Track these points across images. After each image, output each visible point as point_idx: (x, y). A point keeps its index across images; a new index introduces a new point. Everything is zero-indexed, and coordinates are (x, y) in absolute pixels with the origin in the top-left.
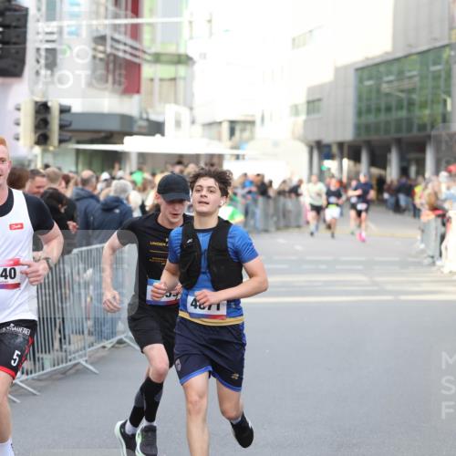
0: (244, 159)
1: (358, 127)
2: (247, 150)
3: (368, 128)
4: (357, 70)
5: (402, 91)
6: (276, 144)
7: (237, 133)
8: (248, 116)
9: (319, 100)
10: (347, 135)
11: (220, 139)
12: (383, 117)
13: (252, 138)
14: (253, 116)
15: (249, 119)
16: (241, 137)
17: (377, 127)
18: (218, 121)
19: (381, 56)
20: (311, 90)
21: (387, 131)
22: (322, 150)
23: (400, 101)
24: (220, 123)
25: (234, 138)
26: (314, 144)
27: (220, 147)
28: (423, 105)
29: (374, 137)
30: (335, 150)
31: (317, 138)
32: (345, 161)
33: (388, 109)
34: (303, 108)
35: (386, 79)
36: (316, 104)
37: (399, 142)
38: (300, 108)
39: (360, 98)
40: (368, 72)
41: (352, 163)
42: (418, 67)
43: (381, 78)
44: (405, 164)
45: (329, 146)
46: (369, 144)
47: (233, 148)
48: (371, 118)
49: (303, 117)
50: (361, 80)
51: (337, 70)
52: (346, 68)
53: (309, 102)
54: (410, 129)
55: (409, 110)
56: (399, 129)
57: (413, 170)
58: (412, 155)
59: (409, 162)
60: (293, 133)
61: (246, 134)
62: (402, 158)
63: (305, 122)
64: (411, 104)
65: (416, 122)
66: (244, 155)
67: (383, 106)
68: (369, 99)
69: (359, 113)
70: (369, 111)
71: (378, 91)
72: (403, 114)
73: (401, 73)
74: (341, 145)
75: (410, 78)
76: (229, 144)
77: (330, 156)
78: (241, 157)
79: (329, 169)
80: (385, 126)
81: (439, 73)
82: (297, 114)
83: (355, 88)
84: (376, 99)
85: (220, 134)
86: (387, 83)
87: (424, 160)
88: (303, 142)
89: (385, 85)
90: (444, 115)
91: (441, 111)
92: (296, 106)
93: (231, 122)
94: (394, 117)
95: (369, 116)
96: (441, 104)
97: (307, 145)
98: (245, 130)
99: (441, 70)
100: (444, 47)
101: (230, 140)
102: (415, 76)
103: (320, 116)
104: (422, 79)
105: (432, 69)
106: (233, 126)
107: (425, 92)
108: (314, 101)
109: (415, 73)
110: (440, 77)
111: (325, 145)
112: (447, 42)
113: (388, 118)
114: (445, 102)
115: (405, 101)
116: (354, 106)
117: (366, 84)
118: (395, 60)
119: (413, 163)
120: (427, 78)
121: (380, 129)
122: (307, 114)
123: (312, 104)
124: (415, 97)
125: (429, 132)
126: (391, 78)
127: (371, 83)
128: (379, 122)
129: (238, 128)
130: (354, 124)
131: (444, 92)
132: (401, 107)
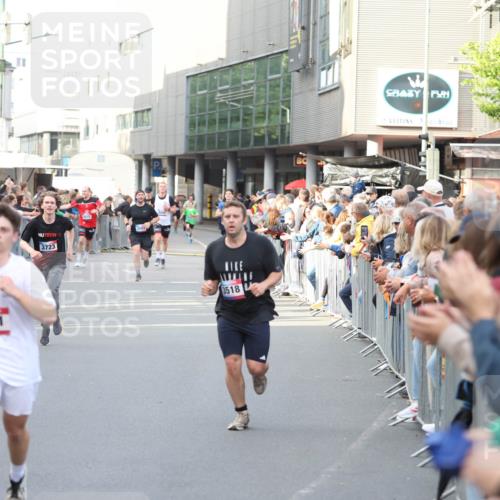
0: (66, 175)
1: (190, 140)
2: (71, 164)
3: (201, 139)
4: (188, 77)
5: (238, 101)
6: (101, 158)
7: (59, 146)
8: (67, 127)
9: (149, 110)
10: (179, 148)
11: (40, 154)
12: (217, 129)
13: (75, 152)
14: (77, 127)
15: (73, 130)
16: (63, 151)
17: (211, 138)
18: (39, 131)
19: (215, 63)
21: (222, 144)
22: (150, 165)
23: (236, 111)
24: (41, 135)
25: (55, 152)
26: (142, 158)
27: (43, 162)
28: (261, 117)
29: (206, 150)
30: (165, 164)
31: (145, 152)
32: (177, 177)
33: (223, 121)
34: (130, 119)
35: (220, 88)
36: (145, 114)
37: (234, 155)
38: (127, 117)
39: (192, 108)
40: (201, 80)
41: (184, 179)
42: (255, 74)
43: (216, 87)
44: (242, 180)
45: (159, 160)
46: (202, 157)
47: (53, 163)
48: (205, 130)
49: (131, 129)
50: (193, 90)
51: (167, 78)
52: (177, 75)
53: (136, 112)
54: (246, 143)
55: (245, 120)
56: (234, 143)
57: (250, 185)
58: (249, 171)
59: (245, 177)
60: (120, 145)
61: (69, 148)
62: (238, 174)
63: (132, 132)
64: (247, 113)
65: (253, 134)
66: (66, 171)
67: (217, 117)
68: (202, 110)
69: (192, 124)
70: (202, 123)
71: (212, 100)
72: (239, 125)
73: (236, 81)
74: (172, 159)
75: (247, 86)
76: (50, 158)
77: (160, 172)
78: (64, 172)
80: (219, 138)
81: (278, 81)
82: (124, 125)
83: (187, 97)
84: (210, 110)
85: (40, 146)
86: (221, 91)
87: (262, 175)
88: (130, 156)
89: (219, 95)
90: (283, 127)
91: (280, 122)
92: (124, 116)
93: (53, 134)
94: (229, 129)
95: (201, 128)
96: (280, 116)
97: (135, 160)
98: (68, 143)
99: (279, 78)
100: (282, 53)
101: (51, 153)
102: (252, 84)
103: (149, 127)
104: (259, 87)
105: (270, 77)
106: (54, 138)
107: (262, 102)
108: (143, 111)
109: (251, 81)
110: (278, 86)
111: (155, 160)
112: (286, 49)
113: (223, 130)
114: (284, 112)
115: (241, 111)
116: (187, 117)
117: (199, 93)
118: (231, 66)
119: (250, 179)
120: (265, 87)
121: (214, 142)
122: (136, 125)
123: (139, 115)
124: (251, 107)
125: (267, 145)
126: (227, 87)
127: (205, 91)
128: (213, 134)
129: (59, 140)
130: (187, 137)
131: (283, 102)
132: (238, 119)
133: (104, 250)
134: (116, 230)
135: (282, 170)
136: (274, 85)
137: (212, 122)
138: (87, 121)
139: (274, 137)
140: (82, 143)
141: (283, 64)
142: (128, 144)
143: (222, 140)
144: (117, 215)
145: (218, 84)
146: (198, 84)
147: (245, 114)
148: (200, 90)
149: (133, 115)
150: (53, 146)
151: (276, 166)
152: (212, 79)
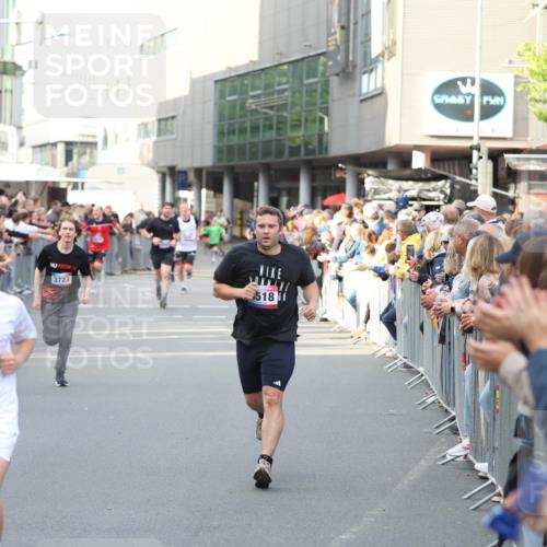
0: (83, 188)
1: (218, 151)
2: (88, 177)
3: (230, 149)
4: (216, 82)
5: (271, 108)
6: (121, 170)
7: (75, 157)
8: (84, 136)
9: (173, 117)
10: (206, 159)
11: (54, 165)
12: (248, 138)
13: (92, 163)
14: (94, 136)
15: (90, 140)
16: (79, 163)
17: (242, 150)
18: (52, 141)
19: (246, 66)
20: (162, 105)
21: (253, 155)
22: (175, 177)
23: (269, 118)
24: (55, 144)
25: (70, 164)
26: (165, 170)
27: (57, 175)
28: (297, 125)
29: (236, 162)
30: (191, 177)
31: (169, 164)
32: (204, 191)
33: (255, 129)
34: (153, 128)
35: (251, 94)
36: (169, 122)
37: (267, 167)
38: (150, 127)
39: (221, 116)
40: (231, 85)
41: (212, 193)
42: (290, 78)
43: (246, 92)
44: (275, 195)
45: (185, 173)
46: (231, 169)
47: (68, 175)
48: (235, 140)
49: (154, 138)
50: (222, 95)
51: (193, 82)
52: (205, 79)
53: (159, 120)
54: (280, 153)
55: (278, 129)
56: (267, 153)
57: (284, 200)
58: (283, 184)
59: (279, 191)
61: (86, 159)
62: (271, 188)
63: (155, 142)
64: (281, 121)
65: (288, 144)
66: (83, 184)
67: (248, 125)
68: (231, 117)
69: (220, 133)
70: (232, 132)
71: (243, 106)
72: (273, 134)
73: (268, 86)
74: (198, 171)
75: (280, 92)
76: (65, 169)
77: (186, 186)
78: (80, 186)
79: (185, 200)
80: (251, 148)
81: (314, 87)
82: (147, 134)
83: (216, 104)
84: (241, 117)
85: (54, 157)
86: (253, 97)
87: (297, 189)
88: (153, 168)
89: (250, 101)
90: (321, 137)
91: (317, 131)
92: (146, 125)
93: (68, 144)
94: (261, 138)
95: (231, 137)
96: (317, 124)
97: (158, 172)
98: (85, 153)
99: (316, 83)
100: (319, 55)
101: (66, 165)
102: (286, 90)
103: (174, 136)
104: (294, 93)
105: (306, 82)
106: (70, 147)
107: (298, 108)
108: (166, 119)
109: (286, 86)
110: (315, 91)
111: (180, 172)
112: (325, 50)
113: (255, 140)
114: (322, 120)
115: (275, 119)
116: (215, 125)
117: (229, 98)
118: (263, 70)
119: (284, 193)
120: (301, 92)
121: (244, 153)
122: (159, 134)
123: (163, 123)
124: (285, 114)
125: (303, 156)
126: (258, 92)
127: (234, 97)
128: (244, 145)
129: (75, 151)
130: (215, 147)
131: (321, 109)
132: (271, 127)
133: (124, 272)
134: (138, 250)
135: (319, 184)
136: (311, 91)
137: (242, 131)
138: (105, 131)
139: (310, 147)
140: (100, 154)
141: (321, 68)
142: (151, 156)
143: (253, 150)
144: (138, 232)
145: (250, 88)
146: (228, 89)
147: (279, 122)
148: (230, 95)
149: (156, 124)
150: (69, 157)
151: (312, 179)
152: (243, 84)
